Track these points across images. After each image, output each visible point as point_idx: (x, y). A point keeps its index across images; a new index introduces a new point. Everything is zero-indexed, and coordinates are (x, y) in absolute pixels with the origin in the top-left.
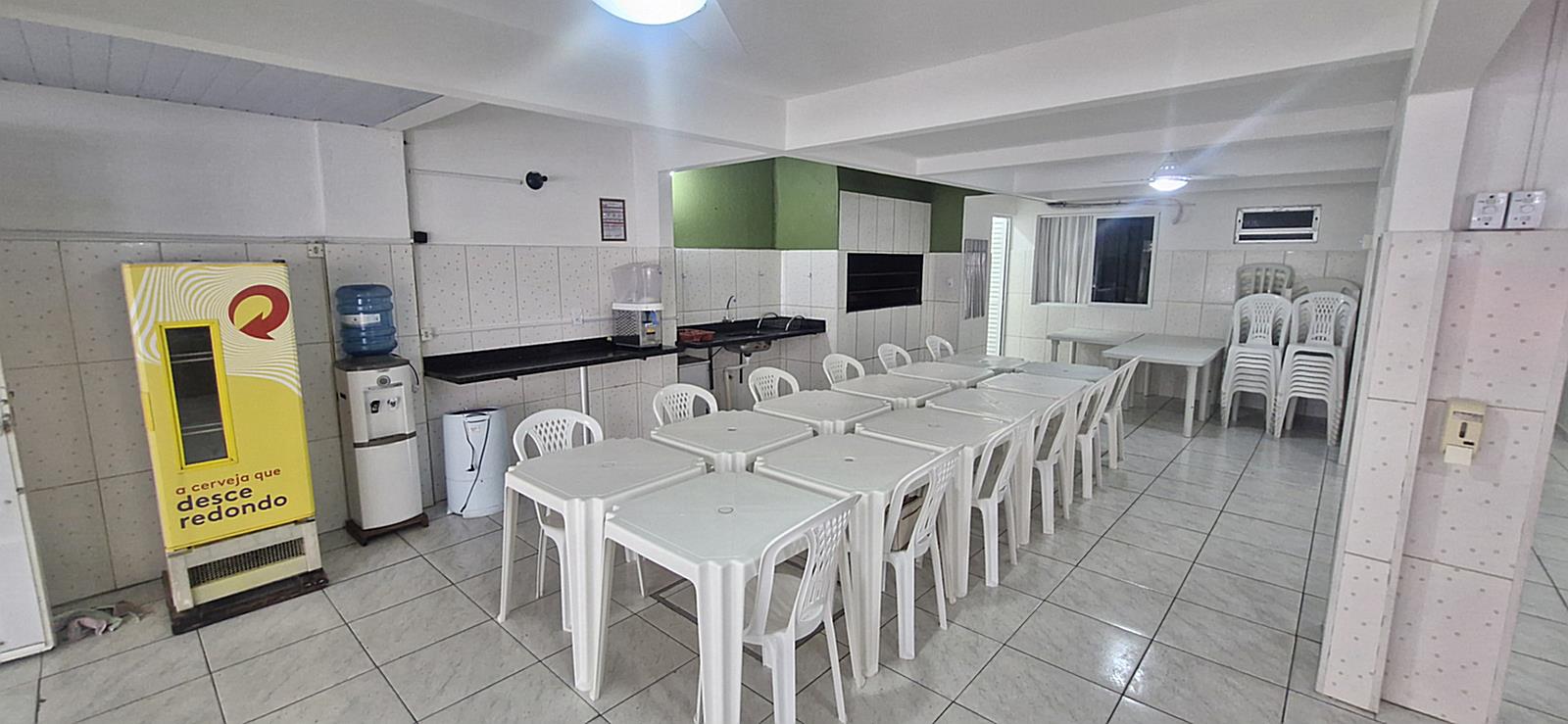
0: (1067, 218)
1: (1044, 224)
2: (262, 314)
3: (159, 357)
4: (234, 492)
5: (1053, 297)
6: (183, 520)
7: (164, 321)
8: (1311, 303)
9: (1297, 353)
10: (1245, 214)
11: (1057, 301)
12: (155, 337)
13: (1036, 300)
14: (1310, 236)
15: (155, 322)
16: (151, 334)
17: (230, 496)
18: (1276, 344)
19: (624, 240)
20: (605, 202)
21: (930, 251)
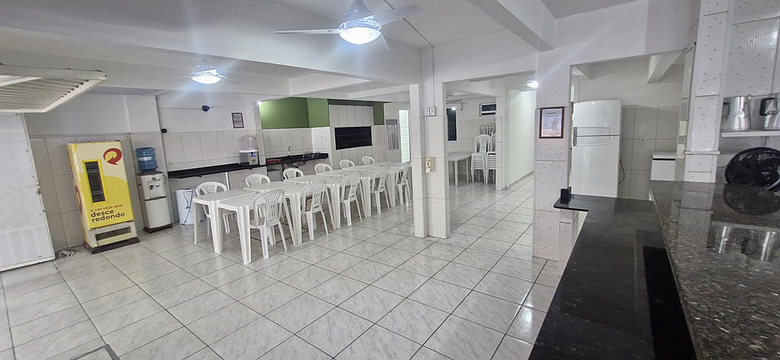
2: (114, 157)
3: (83, 171)
4: (108, 211)
6: (93, 220)
7: (84, 160)
9: (489, 154)
10: (482, 106)
12: (82, 165)
18: (487, 152)
19: (243, 127)
20: (234, 114)
21: (374, 125)
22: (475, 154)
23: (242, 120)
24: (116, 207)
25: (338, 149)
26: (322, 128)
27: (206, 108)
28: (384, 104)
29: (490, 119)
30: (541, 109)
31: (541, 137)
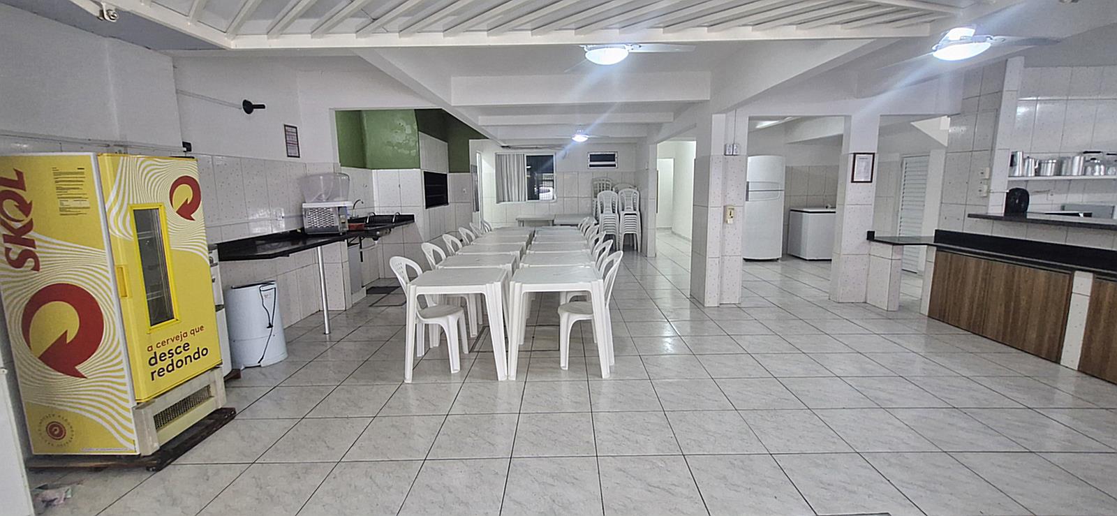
0: (509, 155)
1: (498, 157)
2: (187, 200)
3: (132, 234)
4: (180, 347)
5: (506, 199)
6: (152, 373)
7: (134, 204)
8: (624, 193)
9: (626, 214)
10: (591, 155)
11: (509, 201)
12: (128, 218)
13: (498, 202)
14: (615, 165)
15: (128, 204)
16: (125, 216)
17: (178, 351)
18: (614, 212)
19: (299, 157)
20: (286, 128)
21: (450, 172)
22: (603, 215)
23: (298, 141)
24: (193, 332)
25: (426, 208)
26: (400, 170)
27: (248, 107)
28: (470, 141)
29: (602, 172)
30: (855, 154)
31: (853, 181)
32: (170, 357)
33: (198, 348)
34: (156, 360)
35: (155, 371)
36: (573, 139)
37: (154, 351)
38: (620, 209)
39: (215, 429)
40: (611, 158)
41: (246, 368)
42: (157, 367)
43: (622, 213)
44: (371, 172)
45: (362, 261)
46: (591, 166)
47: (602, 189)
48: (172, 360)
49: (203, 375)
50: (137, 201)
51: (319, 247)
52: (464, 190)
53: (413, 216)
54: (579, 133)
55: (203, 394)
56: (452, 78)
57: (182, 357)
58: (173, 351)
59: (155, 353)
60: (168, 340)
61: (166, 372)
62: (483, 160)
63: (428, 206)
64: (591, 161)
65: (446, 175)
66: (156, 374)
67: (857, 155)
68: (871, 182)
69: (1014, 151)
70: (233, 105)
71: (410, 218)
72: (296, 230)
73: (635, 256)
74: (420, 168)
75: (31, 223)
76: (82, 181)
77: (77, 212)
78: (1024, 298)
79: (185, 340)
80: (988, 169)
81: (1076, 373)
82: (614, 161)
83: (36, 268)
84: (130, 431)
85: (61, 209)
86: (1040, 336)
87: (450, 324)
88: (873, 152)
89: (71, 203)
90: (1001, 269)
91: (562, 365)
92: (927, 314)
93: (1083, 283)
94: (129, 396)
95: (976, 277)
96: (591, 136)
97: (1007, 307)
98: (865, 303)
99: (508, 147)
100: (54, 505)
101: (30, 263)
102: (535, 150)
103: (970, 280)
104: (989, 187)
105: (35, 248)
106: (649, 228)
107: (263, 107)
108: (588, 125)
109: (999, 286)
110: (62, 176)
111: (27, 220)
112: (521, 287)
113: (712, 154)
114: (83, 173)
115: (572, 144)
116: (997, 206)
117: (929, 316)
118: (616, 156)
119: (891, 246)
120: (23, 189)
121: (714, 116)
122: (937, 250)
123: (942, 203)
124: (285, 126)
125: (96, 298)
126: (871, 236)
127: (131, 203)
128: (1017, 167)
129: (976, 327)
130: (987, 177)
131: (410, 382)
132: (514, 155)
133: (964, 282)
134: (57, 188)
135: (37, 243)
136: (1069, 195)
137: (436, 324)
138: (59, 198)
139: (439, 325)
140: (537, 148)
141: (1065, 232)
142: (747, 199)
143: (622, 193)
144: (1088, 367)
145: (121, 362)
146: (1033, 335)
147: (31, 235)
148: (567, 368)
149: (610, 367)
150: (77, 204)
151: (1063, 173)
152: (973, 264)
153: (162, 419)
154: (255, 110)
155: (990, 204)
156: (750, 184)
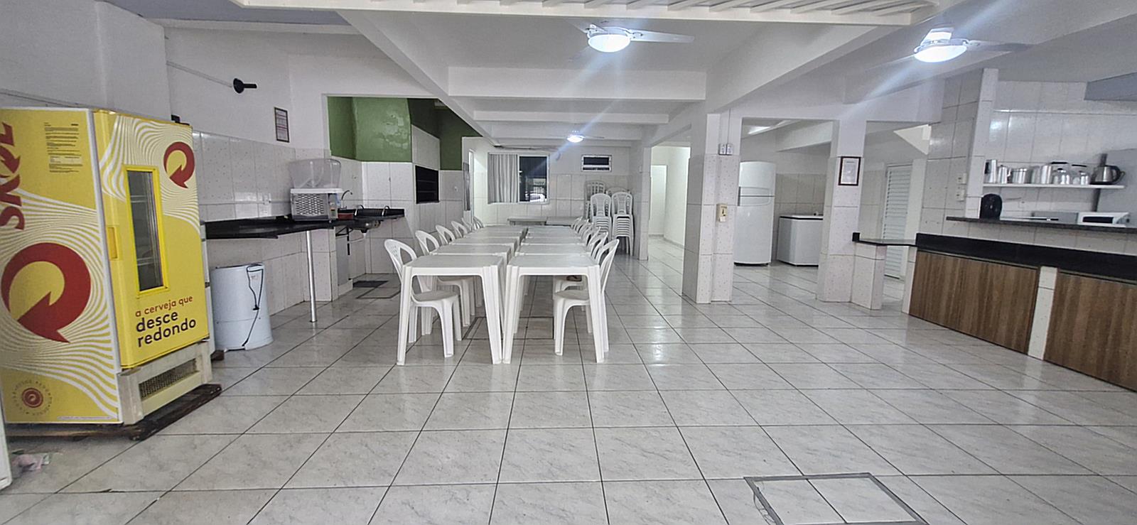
0: (502, 155)
1: (491, 157)
2: (181, 167)
3: (125, 194)
4: (168, 315)
5: (498, 200)
6: (140, 339)
7: (128, 164)
8: (617, 197)
9: (619, 217)
10: (585, 158)
11: (501, 201)
12: (121, 177)
13: (490, 202)
14: (608, 169)
15: (123, 164)
16: (119, 176)
17: (166, 320)
18: (606, 215)
19: (288, 142)
20: (277, 111)
21: (441, 169)
22: (596, 217)
23: (287, 126)
24: (182, 302)
25: (417, 203)
26: (391, 163)
27: (239, 86)
28: (463, 138)
29: (596, 174)
30: (842, 158)
31: (840, 184)
32: (157, 325)
33: (186, 319)
34: (144, 327)
35: (142, 338)
36: (568, 139)
37: (142, 317)
38: (613, 212)
39: (200, 404)
40: (605, 161)
41: (230, 350)
42: (144, 334)
43: (615, 216)
44: (361, 164)
45: (349, 254)
46: (584, 169)
47: (595, 192)
48: (160, 328)
49: (190, 347)
50: (132, 162)
51: (308, 232)
52: (456, 187)
53: (403, 210)
54: (574, 134)
55: (188, 368)
56: (450, 68)
57: (170, 326)
58: (161, 320)
59: (143, 319)
60: (156, 307)
61: (153, 340)
62: (475, 160)
63: (418, 201)
64: (585, 164)
65: (437, 172)
66: (143, 341)
67: (844, 159)
68: (857, 185)
69: (990, 159)
70: (225, 84)
71: (401, 212)
72: (283, 217)
73: (627, 259)
74: (411, 162)
75: (18, 178)
76: (75, 137)
77: (68, 169)
78: (996, 294)
79: (174, 309)
80: (965, 175)
81: (1041, 363)
82: (608, 164)
83: (21, 226)
84: (114, 398)
85: (51, 166)
86: (1010, 330)
87: (445, 308)
88: (859, 156)
89: (62, 160)
90: (975, 266)
91: (557, 350)
92: (908, 312)
93: (1048, 277)
94: (114, 362)
95: (953, 274)
96: (588, 137)
97: (981, 301)
98: (850, 302)
99: (500, 147)
100: (31, 471)
101: (14, 220)
102: (529, 151)
103: (948, 278)
104: (966, 192)
105: (20, 205)
106: (642, 230)
107: (254, 86)
108: (583, 125)
109: (974, 284)
110: (54, 131)
111: (13, 176)
112: (518, 270)
113: (706, 152)
114: (76, 130)
115: (567, 144)
116: (973, 210)
117: (910, 314)
118: (610, 159)
119: (875, 247)
120: (11, 143)
121: (709, 115)
122: (918, 251)
123: (923, 207)
124: (276, 109)
125: (85, 260)
126: (856, 237)
127: (125, 163)
128: (992, 174)
129: (953, 324)
130: (964, 182)
131: (403, 364)
132: (507, 155)
133: (942, 280)
134: (48, 144)
135: (23, 200)
136: (1039, 203)
137: (429, 308)
138: (50, 154)
139: (432, 308)
140: (530, 149)
141: (1033, 234)
142: (739, 204)
143: (615, 196)
144: (1053, 356)
145: (107, 326)
146: (1003, 328)
147: (17, 191)
148: (561, 354)
149: (605, 353)
150: (68, 161)
151: (1033, 181)
152: (950, 262)
153: (148, 388)
154: (245, 89)
155: (967, 208)
156: (742, 189)
